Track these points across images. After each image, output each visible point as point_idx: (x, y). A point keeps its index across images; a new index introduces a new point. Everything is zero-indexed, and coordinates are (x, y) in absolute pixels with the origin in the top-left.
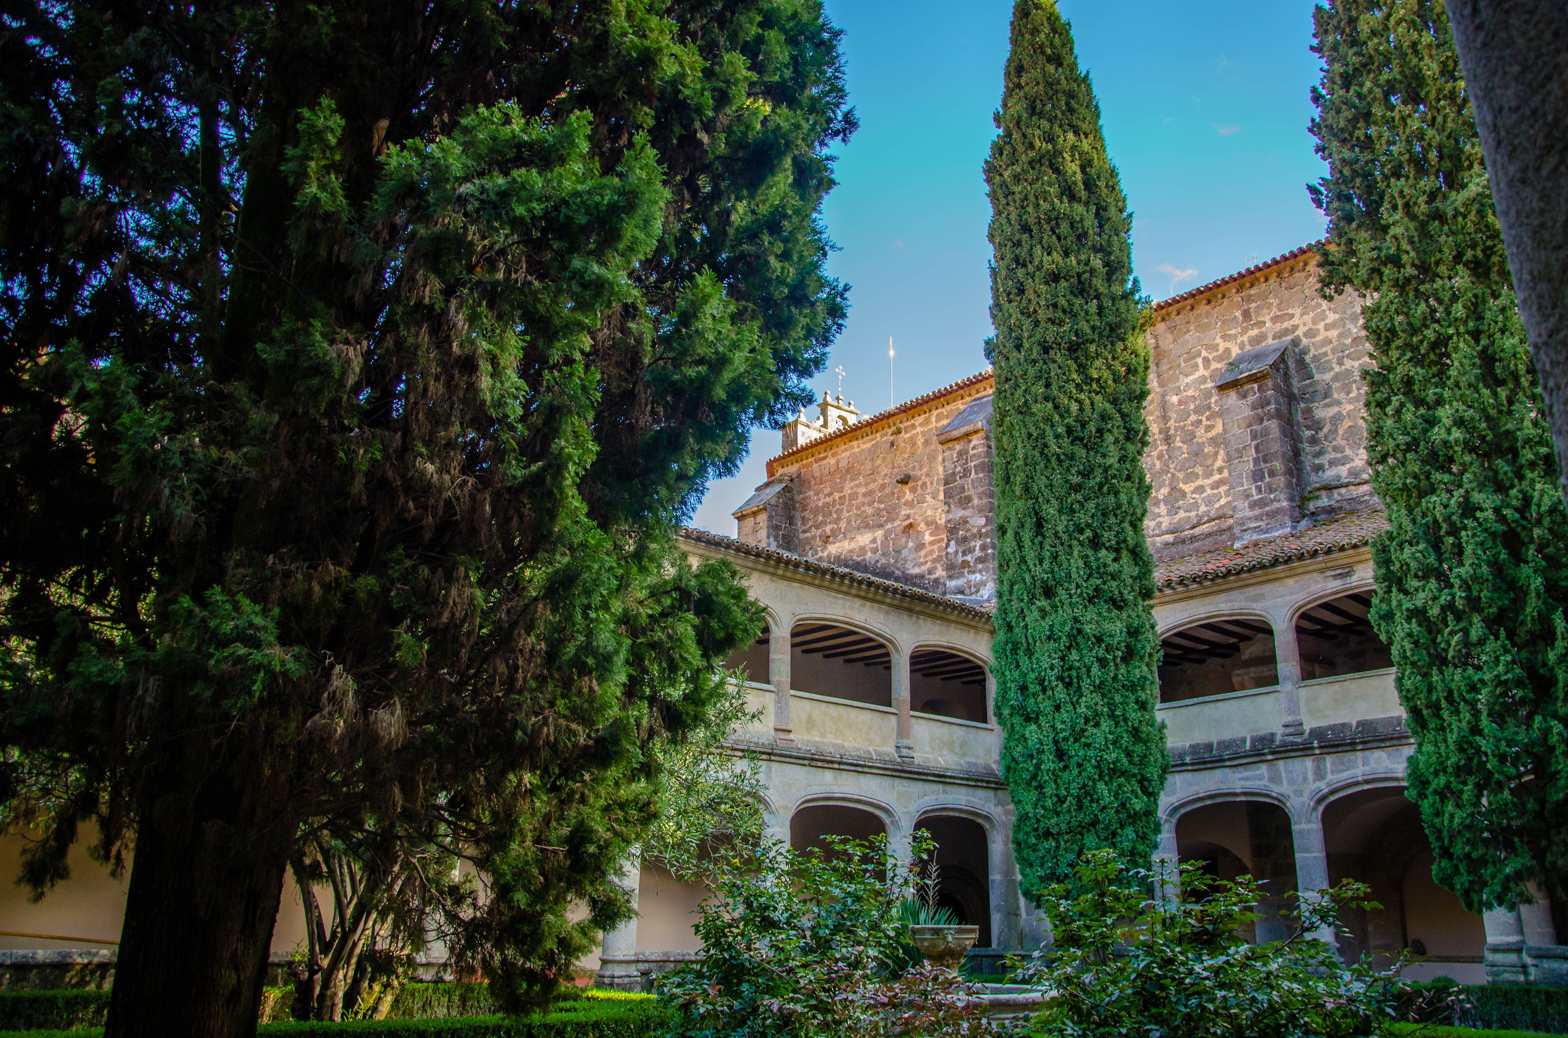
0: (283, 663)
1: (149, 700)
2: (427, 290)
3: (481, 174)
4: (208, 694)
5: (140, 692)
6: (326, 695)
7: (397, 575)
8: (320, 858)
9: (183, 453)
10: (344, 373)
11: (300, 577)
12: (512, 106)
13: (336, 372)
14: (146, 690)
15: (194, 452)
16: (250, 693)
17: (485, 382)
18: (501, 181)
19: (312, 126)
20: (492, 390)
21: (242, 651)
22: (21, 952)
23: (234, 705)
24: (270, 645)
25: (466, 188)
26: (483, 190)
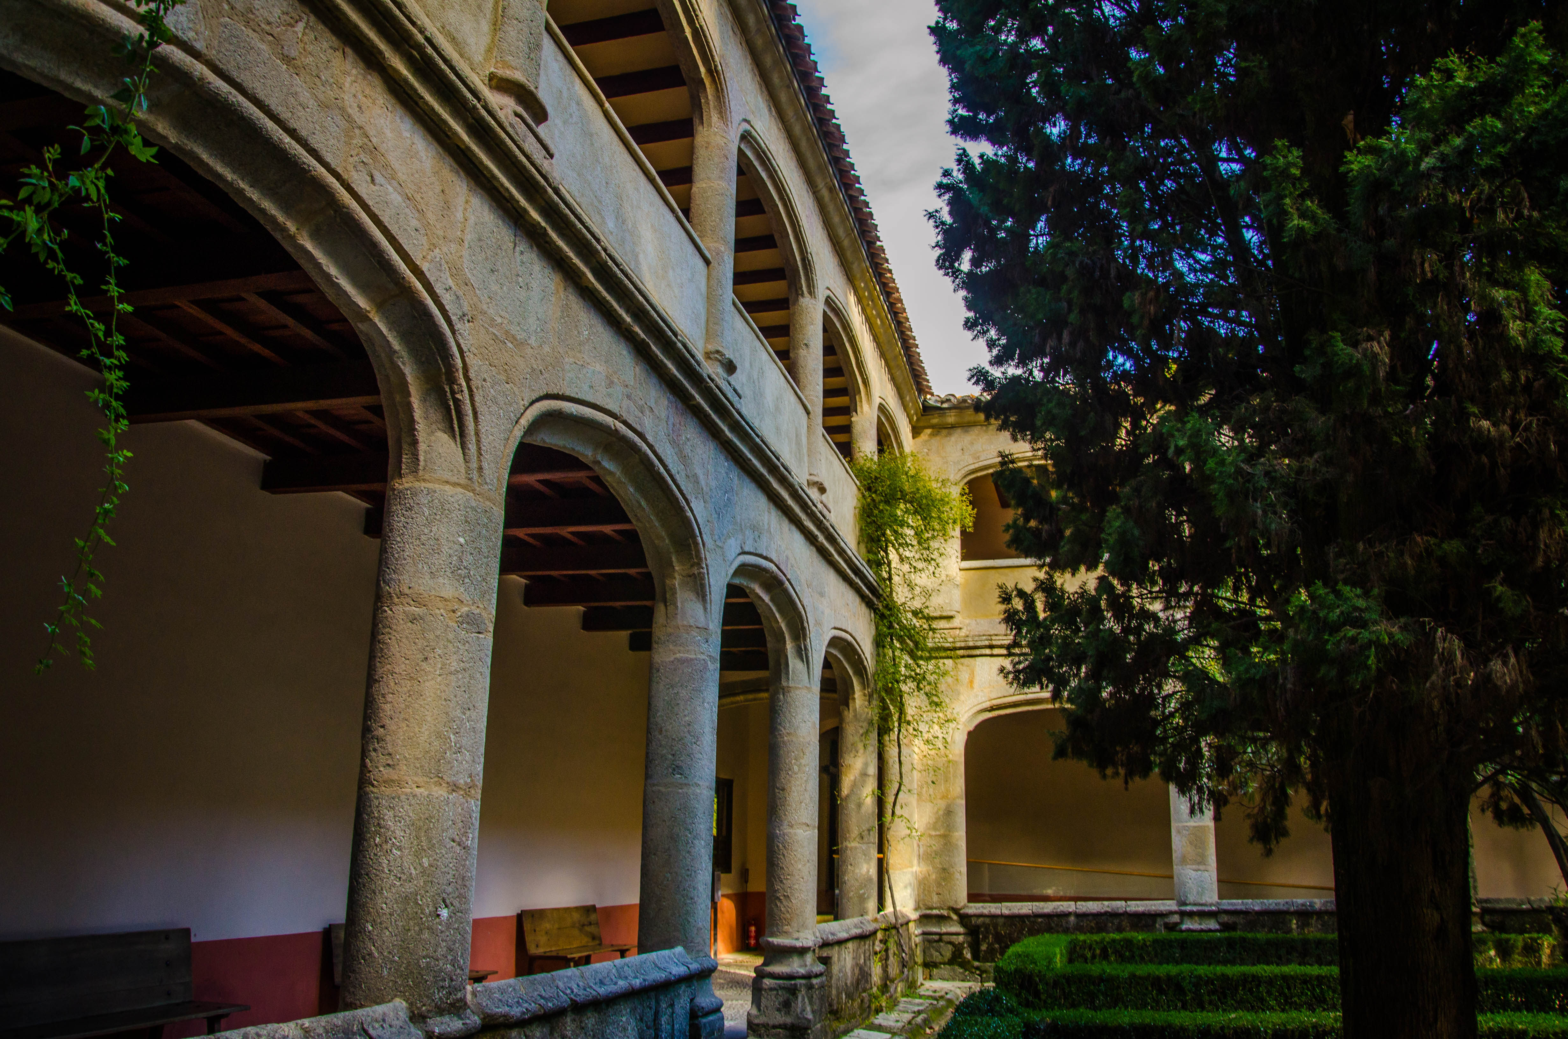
0: (1391, 635)
1: (1289, 686)
2: (1426, 265)
3: (1437, 142)
4: (1333, 673)
5: (1281, 681)
6: (1436, 657)
7: (1479, 533)
8: (1517, 800)
9: (1267, 474)
10: (1374, 368)
11: (1391, 555)
12: (1453, 61)
13: (1366, 368)
14: (1285, 678)
15: (1275, 471)
16: (1368, 668)
17: (1514, 327)
18: (1457, 141)
19: (1276, 169)
20: (1523, 334)
21: (1351, 632)
22: (1300, 901)
23: (1356, 681)
24: (1375, 622)
25: (1428, 162)
26: (1443, 158)
